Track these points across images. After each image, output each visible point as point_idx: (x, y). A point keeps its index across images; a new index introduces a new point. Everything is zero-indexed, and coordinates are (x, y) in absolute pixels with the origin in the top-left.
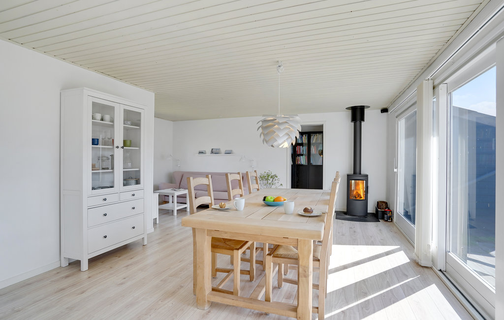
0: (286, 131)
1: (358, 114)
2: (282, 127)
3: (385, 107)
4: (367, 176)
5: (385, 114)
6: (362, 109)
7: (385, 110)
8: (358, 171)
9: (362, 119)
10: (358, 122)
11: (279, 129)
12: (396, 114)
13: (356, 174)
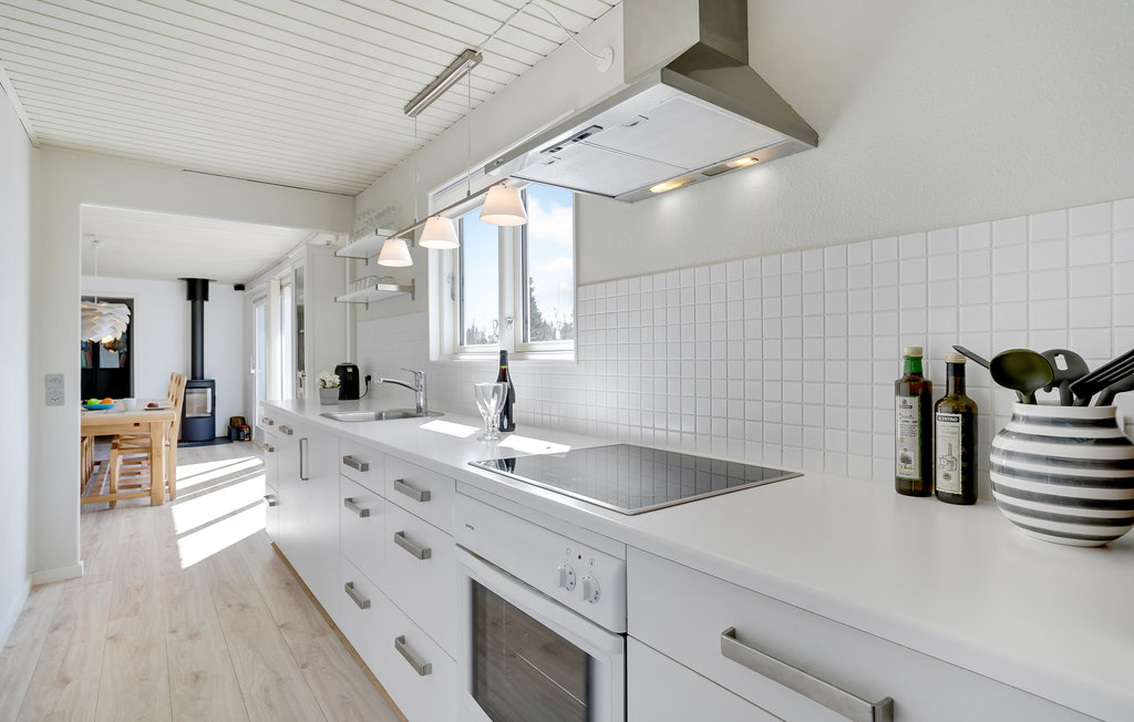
0: (112, 324)
1: (197, 290)
2: (106, 319)
3: (240, 282)
4: (213, 381)
5: (240, 292)
6: (205, 283)
7: (239, 287)
8: (199, 375)
9: (205, 297)
10: (198, 302)
11: (102, 321)
12: (254, 298)
13: (197, 378)
